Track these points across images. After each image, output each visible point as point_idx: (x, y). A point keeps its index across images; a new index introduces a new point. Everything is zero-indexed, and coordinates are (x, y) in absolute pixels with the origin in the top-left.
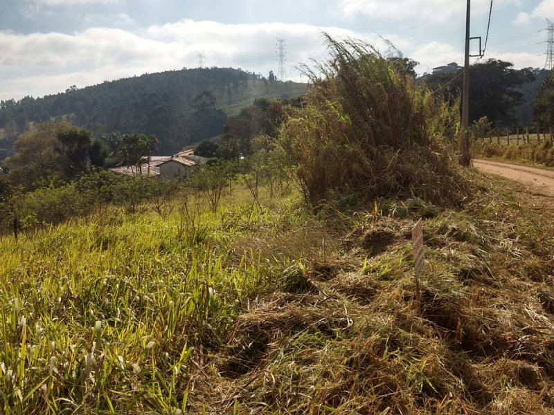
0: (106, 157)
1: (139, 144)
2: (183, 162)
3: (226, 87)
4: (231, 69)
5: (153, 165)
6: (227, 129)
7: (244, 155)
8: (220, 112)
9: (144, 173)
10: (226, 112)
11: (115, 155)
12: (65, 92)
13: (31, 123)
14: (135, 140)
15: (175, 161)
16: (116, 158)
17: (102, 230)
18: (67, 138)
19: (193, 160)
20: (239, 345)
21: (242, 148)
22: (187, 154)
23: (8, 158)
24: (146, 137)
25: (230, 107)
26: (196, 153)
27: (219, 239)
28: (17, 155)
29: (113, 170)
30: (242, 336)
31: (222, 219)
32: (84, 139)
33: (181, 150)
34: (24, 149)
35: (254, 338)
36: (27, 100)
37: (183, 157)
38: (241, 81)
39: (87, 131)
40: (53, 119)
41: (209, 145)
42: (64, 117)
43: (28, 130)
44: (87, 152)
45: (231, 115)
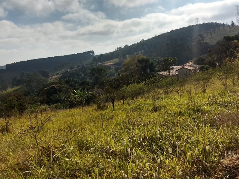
0: (156, 68)
1: (169, 62)
2: (188, 68)
3: (209, 31)
4: (212, 22)
5: (175, 70)
6: (210, 52)
7: (218, 63)
8: (206, 43)
9: (171, 74)
10: (209, 43)
11: (159, 67)
12: (140, 42)
13: (128, 56)
14: (167, 60)
15: (185, 68)
16: (159, 68)
17: (155, 102)
18: (140, 61)
19: (193, 67)
20: (222, 176)
21: (217, 60)
22: (190, 64)
23: (120, 70)
24: (172, 58)
25: (211, 40)
26: (194, 64)
27: (207, 110)
28: (123, 69)
29: (158, 73)
30: (223, 172)
31: (209, 99)
32: (147, 61)
33: (187, 62)
34: (126, 66)
35: (229, 173)
36: (126, 46)
37: (188, 66)
38: (217, 28)
39: (148, 58)
40: (136, 53)
41: (201, 59)
42: (140, 52)
43: (126, 59)
44: (148, 66)
45: (212, 44)
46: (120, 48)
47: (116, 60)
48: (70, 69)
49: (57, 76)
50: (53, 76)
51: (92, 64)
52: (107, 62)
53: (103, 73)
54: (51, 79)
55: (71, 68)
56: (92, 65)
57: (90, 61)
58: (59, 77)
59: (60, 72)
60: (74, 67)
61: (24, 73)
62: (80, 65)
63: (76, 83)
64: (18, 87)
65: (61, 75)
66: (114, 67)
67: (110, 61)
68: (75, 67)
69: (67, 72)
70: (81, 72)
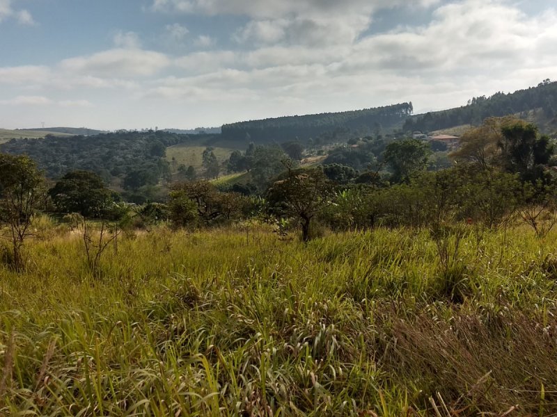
12: (536, 86)
18: (510, 133)
28: (460, 149)
32: (529, 133)
34: (466, 144)
36: (498, 95)
39: (534, 126)
42: (531, 111)
44: (531, 148)
46: (481, 98)
47: (463, 129)
48: (349, 143)
49: (319, 157)
50: (309, 156)
51: (402, 134)
52: (440, 131)
53: (415, 158)
54: (306, 162)
55: (352, 142)
56: (400, 137)
57: (398, 127)
58: (323, 159)
59: (327, 148)
60: (358, 139)
61: (252, 144)
62: (372, 135)
63: (350, 176)
64: (238, 175)
65: (328, 155)
66: (455, 145)
67: (446, 130)
68: (361, 139)
69: (339, 149)
70: (373, 151)
